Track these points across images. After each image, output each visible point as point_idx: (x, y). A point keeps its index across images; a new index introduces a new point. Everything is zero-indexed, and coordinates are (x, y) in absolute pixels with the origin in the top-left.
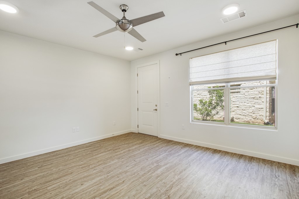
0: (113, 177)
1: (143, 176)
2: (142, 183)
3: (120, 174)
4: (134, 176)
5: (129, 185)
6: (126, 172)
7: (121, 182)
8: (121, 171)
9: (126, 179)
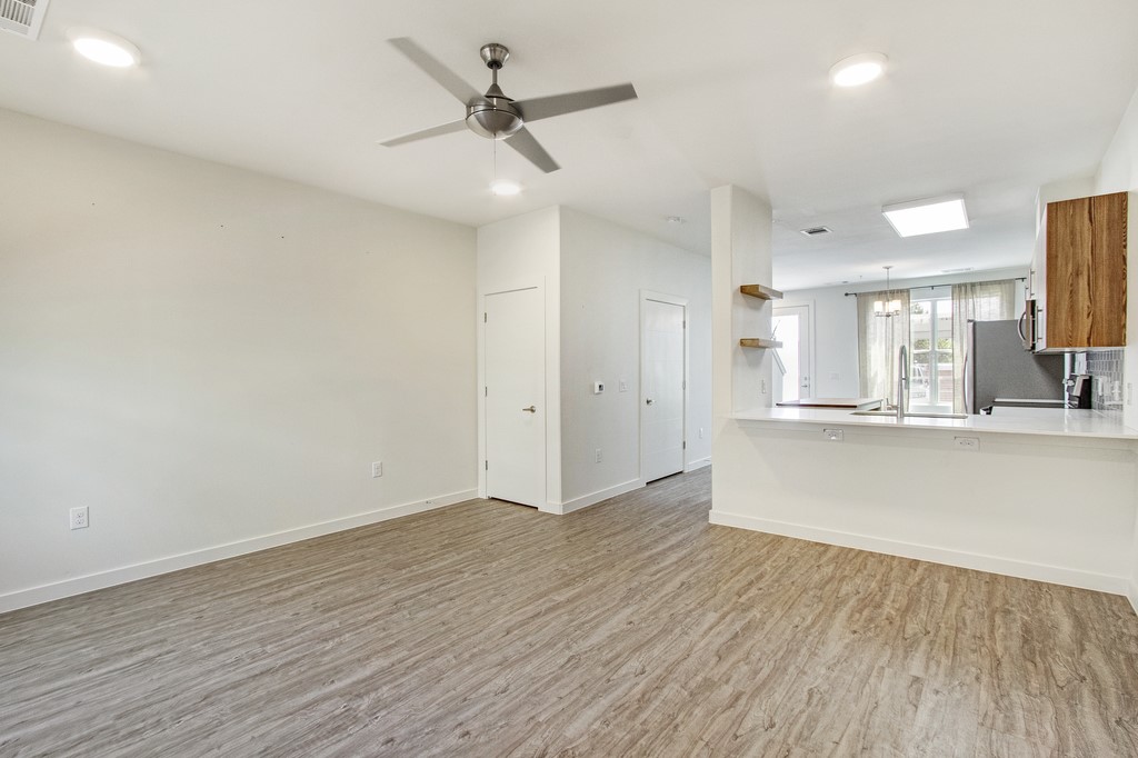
0: (550, 645)
1: (442, 651)
2: (450, 630)
3: (527, 656)
4: (475, 650)
5: (489, 624)
6: (505, 664)
7: (516, 632)
8: (528, 668)
9: (503, 640)
